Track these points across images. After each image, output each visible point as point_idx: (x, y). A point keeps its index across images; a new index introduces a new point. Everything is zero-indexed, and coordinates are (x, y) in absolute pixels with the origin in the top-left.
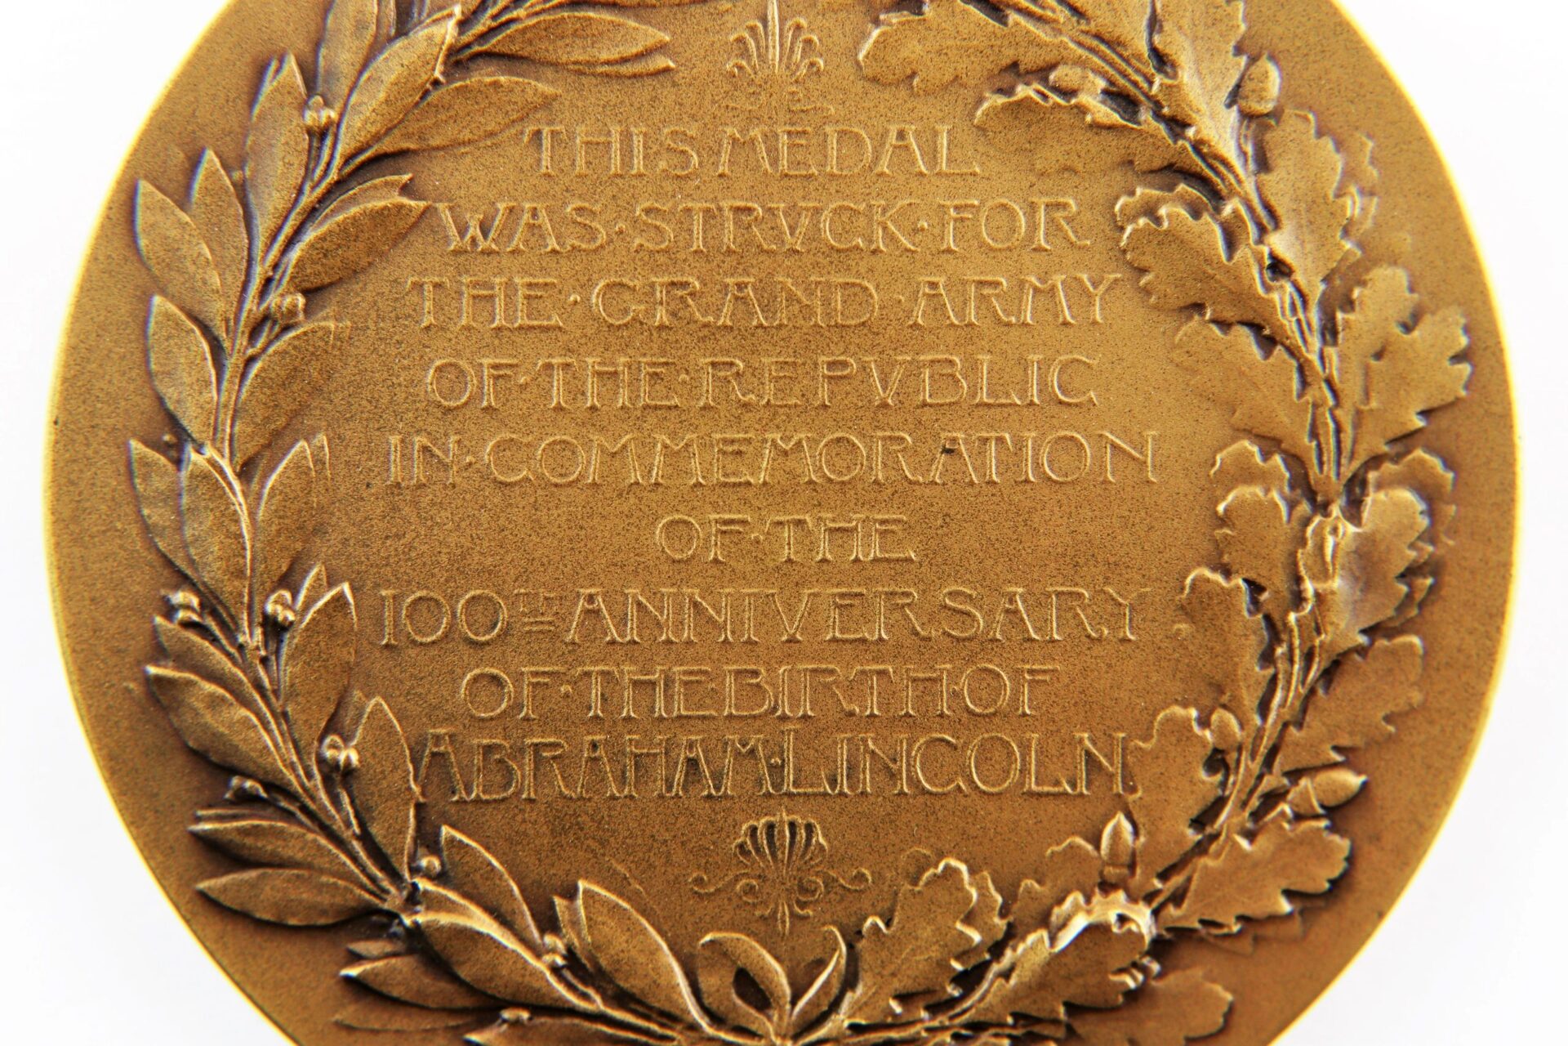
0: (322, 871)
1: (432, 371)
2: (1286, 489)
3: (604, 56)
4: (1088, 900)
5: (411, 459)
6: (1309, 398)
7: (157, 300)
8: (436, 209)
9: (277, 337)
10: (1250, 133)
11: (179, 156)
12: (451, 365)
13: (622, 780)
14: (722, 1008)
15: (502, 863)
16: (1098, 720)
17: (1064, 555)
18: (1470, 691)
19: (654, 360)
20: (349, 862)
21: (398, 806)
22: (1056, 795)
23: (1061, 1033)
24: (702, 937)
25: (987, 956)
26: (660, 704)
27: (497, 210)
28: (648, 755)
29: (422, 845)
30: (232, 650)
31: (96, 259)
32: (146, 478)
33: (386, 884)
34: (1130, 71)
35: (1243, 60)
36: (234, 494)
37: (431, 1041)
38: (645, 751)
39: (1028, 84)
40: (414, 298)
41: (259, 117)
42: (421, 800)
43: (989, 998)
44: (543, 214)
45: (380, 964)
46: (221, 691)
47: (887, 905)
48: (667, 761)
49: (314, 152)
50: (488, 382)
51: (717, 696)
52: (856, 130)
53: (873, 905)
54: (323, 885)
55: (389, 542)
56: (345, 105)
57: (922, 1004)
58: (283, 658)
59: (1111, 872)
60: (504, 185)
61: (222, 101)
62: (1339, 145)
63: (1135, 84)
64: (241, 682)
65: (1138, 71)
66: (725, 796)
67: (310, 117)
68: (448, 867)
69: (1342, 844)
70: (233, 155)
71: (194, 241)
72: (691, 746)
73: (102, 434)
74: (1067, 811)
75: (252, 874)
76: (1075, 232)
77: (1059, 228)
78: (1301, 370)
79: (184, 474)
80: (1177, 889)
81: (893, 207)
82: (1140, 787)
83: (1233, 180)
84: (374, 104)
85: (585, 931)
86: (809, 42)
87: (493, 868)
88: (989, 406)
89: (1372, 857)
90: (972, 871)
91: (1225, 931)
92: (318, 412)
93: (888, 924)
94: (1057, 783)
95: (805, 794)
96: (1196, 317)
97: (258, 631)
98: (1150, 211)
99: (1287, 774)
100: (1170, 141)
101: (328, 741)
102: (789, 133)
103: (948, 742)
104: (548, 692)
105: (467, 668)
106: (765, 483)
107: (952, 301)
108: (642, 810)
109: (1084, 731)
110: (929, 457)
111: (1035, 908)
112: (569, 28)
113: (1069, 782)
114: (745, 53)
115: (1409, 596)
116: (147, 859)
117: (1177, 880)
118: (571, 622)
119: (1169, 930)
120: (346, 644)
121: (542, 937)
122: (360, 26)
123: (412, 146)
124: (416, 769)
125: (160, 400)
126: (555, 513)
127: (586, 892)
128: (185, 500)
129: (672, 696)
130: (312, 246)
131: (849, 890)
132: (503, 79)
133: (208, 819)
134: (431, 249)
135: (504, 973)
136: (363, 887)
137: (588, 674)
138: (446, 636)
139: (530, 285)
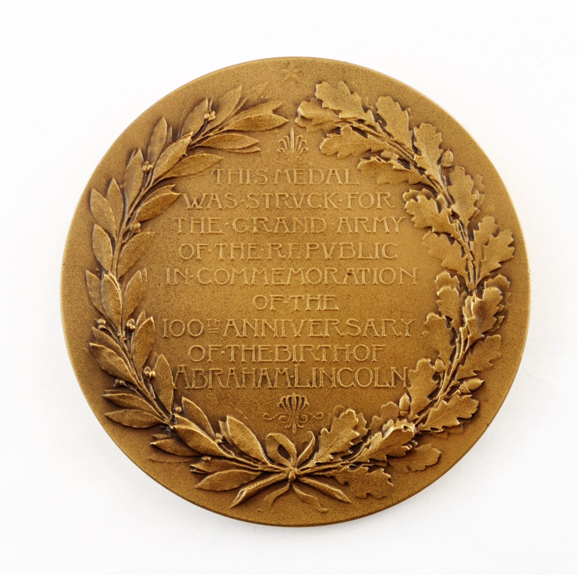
0: (144, 410)
1: (180, 248)
2: (459, 287)
3: (238, 147)
4: (395, 422)
5: (174, 276)
6: (465, 258)
7: (95, 226)
8: (183, 196)
9: (132, 237)
10: (444, 173)
11: (104, 181)
12: (186, 245)
13: (241, 383)
14: (274, 457)
15: (202, 409)
16: (398, 363)
17: (388, 308)
18: (516, 352)
19: (253, 244)
20: (152, 408)
21: (168, 390)
22: (385, 388)
23: (385, 465)
24: (267, 435)
25: (362, 441)
26: (253, 357)
27: (202, 196)
28: (250, 374)
29: (176, 403)
30: (116, 338)
31: (78, 213)
32: (90, 282)
33: (164, 415)
34: (406, 153)
35: (442, 150)
36: (117, 287)
37: (179, 466)
38: (249, 373)
39: (374, 156)
40: (175, 224)
41: (129, 168)
42: (176, 388)
43: (362, 454)
44: (217, 197)
45: (163, 441)
46: (112, 351)
47: (329, 424)
48: (256, 377)
49: (145, 178)
50: (198, 252)
51: (273, 354)
52: (319, 170)
53: (324, 424)
54: (144, 415)
55: (165, 303)
56: (156, 164)
57: (340, 456)
58: (132, 341)
59: (402, 413)
60: (205, 188)
61: (118, 163)
62: (472, 178)
63: (408, 157)
64: (118, 348)
65: (409, 153)
66: (275, 388)
67: (144, 168)
68: (184, 410)
69: (476, 402)
70: (120, 179)
71: (107, 207)
72: (264, 371)
73: (78, 268)
74: (388, 393)
75: (122, 411)
76: (390, 203)
77: (385, 202)
78: (462, 248)
79: (102, 281)
80: (424, 418)
81: (331, 194)
82: (412, 385)
83: (440, 188)
84: (165, 163)
85: (229, 432)
86: (303, 142)
87: (199, 411)
88: (362, 259)
89: (486, 406)
90: (357, 413)
91: (439, 431)
92: (144, 261)
93: (329, 430)
94: (385, 384)
95: (302, 388)
96: (429, 231)
97: (124, 332)
98: (414, 197)
99: (459, 380)
100: (420, 175)
101: (146, 368)
102: (297, 171)
103: (349, 370)
104: (217, 353)
105: (191, 345)
106: (289, 285)
107: (350, 225)
108: (248, 392)
109: (394, 367)
110: (343, 276)
111: (377, 424)
112: (227, 138)
113: (389, 384)
114: (283, 146)
115: (497, 322)
116: (90, 405)
117: (423, 415)
118: (225, 330)
119: (421, 431)
120: (151, 336)
121: (215, 434)
122: (161, 139)
123: (176, 176)
124: (174, 378)
125: (95, 257)
126: (220, 294)
127: (230, 419)
128: (102, 289)
129: (258, 355)
130: (144, 208)
131: (316, 419)
132: (205, 154)
133: (109, 393)
134: (181, 208)
135: (203, 444)
136: (157, 416)
137: (230, 347)
138: (184, 334)
139: (212, 220)
